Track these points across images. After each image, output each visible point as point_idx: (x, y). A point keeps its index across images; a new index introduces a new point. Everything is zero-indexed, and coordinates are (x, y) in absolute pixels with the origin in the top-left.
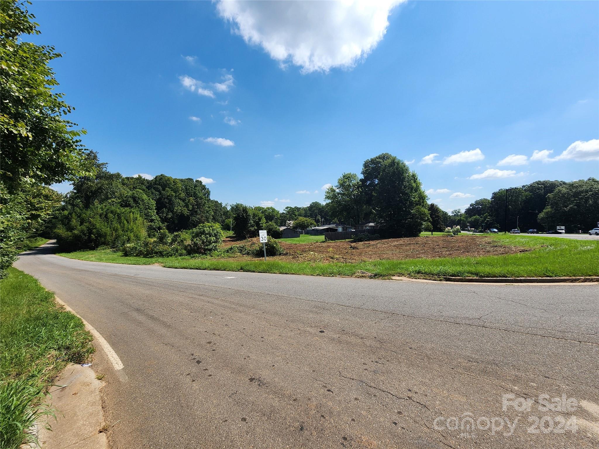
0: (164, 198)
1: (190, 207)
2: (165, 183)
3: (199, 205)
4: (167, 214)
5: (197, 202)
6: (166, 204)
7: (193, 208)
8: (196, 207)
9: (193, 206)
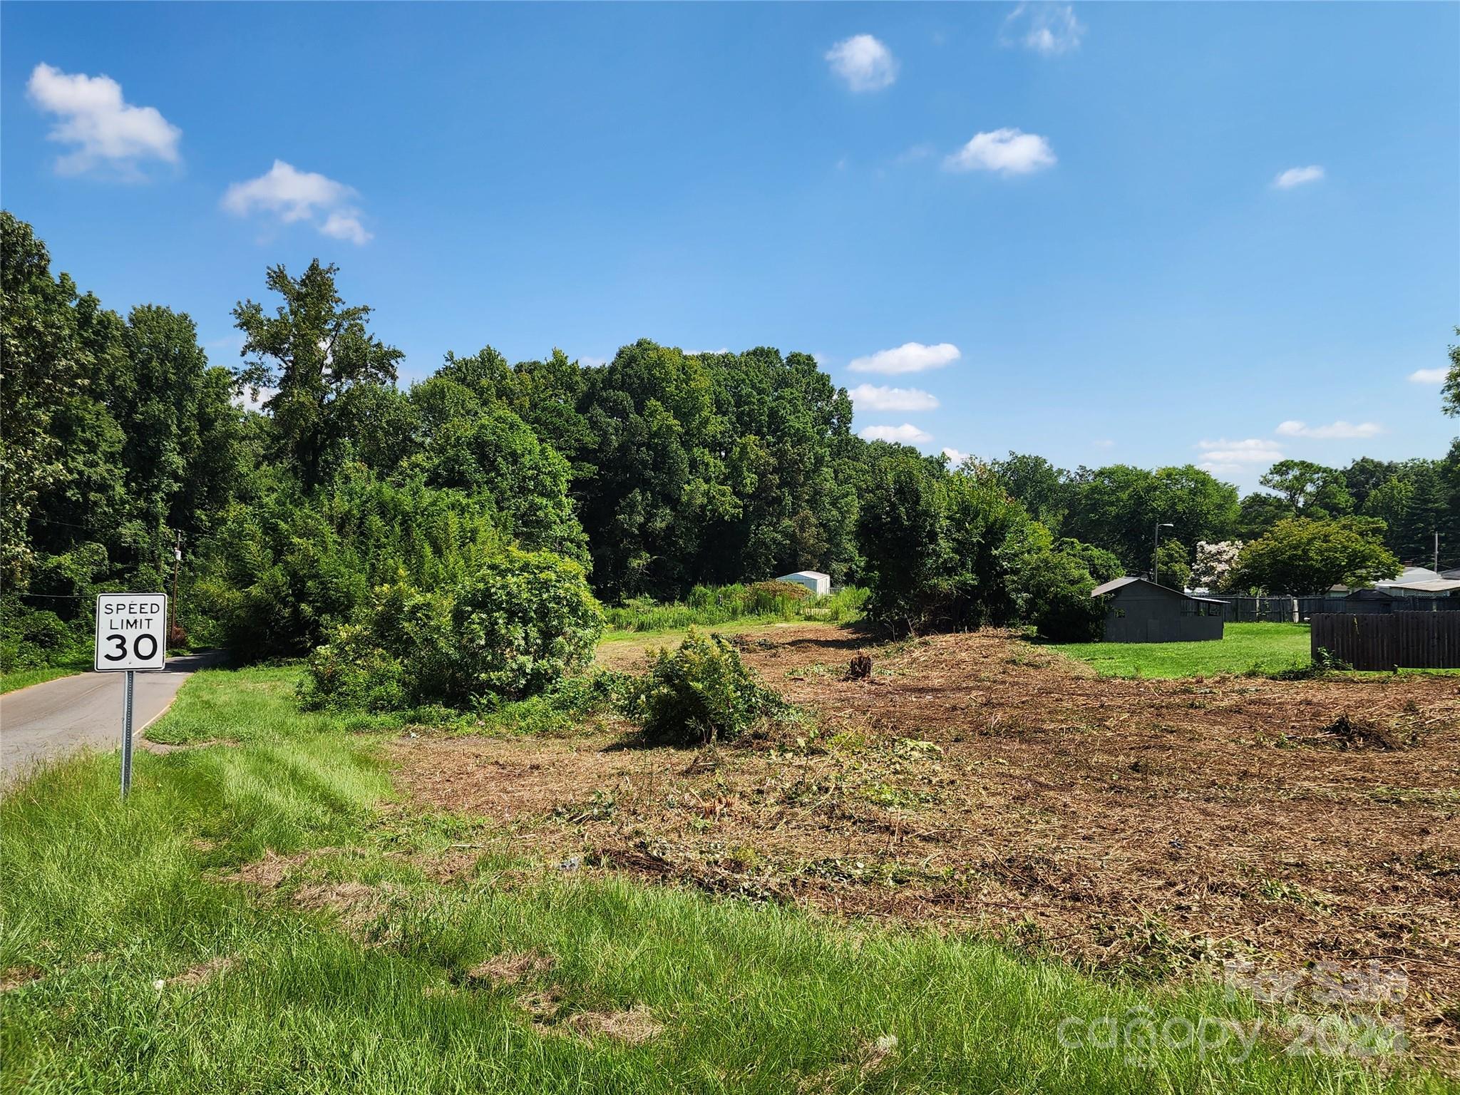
0: (640, 445)
1: (750, 479)
2: (646, 376)
3: (788, 471)
4: (650, 517)
5: (780, 455)
6: (645, 468)
7: (762, 488)
8: (776, 479)
9: (762, 476)
